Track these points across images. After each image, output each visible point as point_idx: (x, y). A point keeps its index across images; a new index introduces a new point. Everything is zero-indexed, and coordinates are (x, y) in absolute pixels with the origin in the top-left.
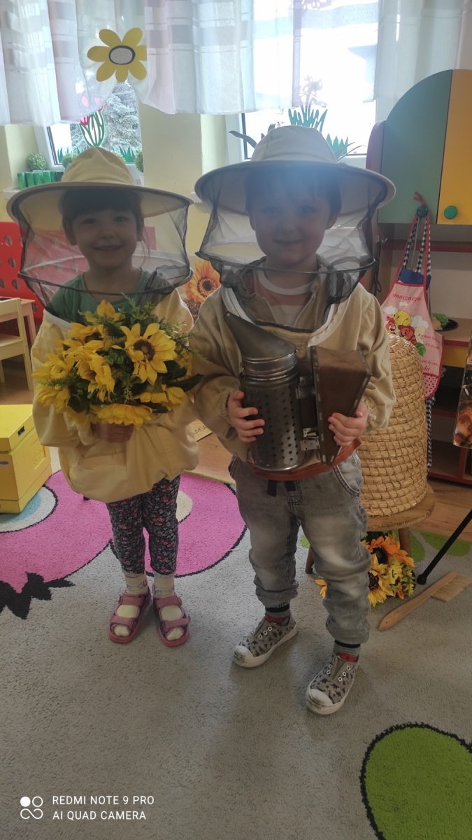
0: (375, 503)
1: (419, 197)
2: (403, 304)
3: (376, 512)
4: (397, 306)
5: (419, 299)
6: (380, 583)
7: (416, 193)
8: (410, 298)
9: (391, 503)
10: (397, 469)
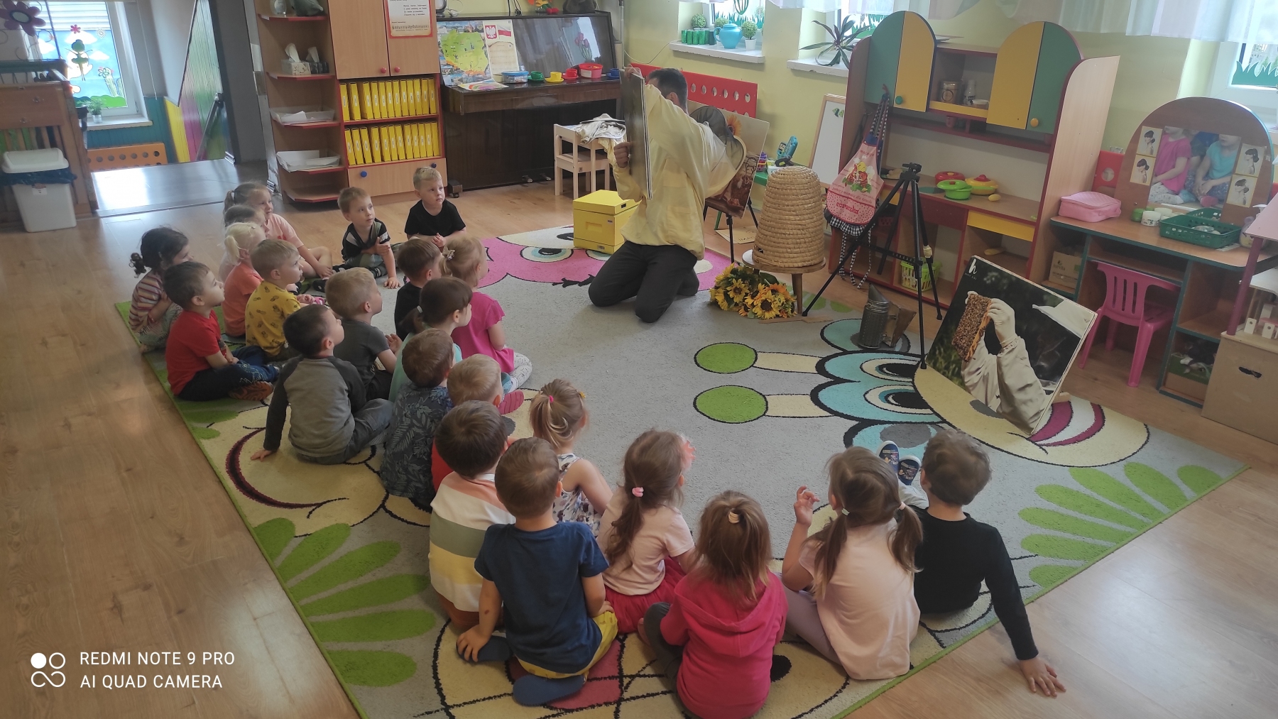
0: (777, 259)
1: (885, 88)
2: (864, 157)
3: (775, 264)
4: (860, 158)
5: (873, 155)
6: (772, 306)
7: (884, 85)
8: (868, 154)
9: (785, 260)
10: (790, 241)
